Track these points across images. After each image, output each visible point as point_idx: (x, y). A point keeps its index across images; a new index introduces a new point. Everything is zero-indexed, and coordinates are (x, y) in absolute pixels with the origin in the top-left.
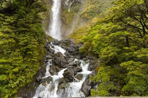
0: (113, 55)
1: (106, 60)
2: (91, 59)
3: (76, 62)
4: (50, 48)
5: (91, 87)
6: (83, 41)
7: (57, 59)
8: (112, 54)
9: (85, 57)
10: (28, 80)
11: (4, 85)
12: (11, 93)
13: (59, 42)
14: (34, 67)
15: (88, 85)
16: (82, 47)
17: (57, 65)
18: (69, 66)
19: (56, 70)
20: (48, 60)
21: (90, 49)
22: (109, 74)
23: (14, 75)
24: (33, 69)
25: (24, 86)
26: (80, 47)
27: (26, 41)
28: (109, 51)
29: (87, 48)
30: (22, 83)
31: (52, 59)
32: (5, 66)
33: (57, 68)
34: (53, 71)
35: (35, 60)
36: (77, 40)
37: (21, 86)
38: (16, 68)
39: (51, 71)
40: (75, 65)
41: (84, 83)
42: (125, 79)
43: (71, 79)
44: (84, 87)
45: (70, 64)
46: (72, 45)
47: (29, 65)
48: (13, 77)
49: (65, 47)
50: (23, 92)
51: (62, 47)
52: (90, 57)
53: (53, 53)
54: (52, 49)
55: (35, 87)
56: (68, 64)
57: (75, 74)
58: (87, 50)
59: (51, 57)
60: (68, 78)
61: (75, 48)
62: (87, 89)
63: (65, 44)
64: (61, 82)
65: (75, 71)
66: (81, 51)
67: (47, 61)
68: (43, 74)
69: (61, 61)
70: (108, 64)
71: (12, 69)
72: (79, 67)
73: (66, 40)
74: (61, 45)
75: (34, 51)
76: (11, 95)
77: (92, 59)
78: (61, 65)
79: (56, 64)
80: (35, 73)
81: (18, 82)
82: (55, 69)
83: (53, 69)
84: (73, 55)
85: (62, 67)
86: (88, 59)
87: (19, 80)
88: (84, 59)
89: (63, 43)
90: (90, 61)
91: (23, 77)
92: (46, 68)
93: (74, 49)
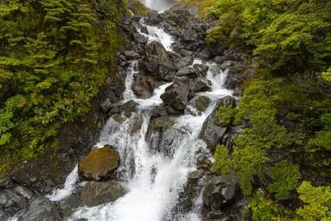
0: (295, 42)
1: (274, 61)
2: (235, 60)
3: (196, 66)
4: (136, 31)
5: (225, 129)
6: (219, 11)
7: (150, 59)
8: (294, 37)
9: (221, 54)
10: (80, 109)
11: (26, 118)
12: (43, 134)
13: (159, 16)
14: (90, 80)
15: (219, 125)
16: (215, 29)
17: (151, 74)
18: (179, 78)
19: (147, 86)
20: (129, 62)
21: (234, 33)
22: (276, 100)
23: (42, 97)
24: (88, 84)
25: (73, 120)
26: (209, 28)
27: (61, 10)
28: (285, 30)
29: (228, 29)
30: (67, 115)
31: (138, 58)
32: (19, 75)
33: (150, 80)
34: (141, 89)
35: (91, 61)
36: (205, 9)
37: (66, 120)
38: (46, 80)
39: (137, 88)
40: (192, 75)
41: (208, 119)
42: (322, 118)
43: (180, 107)
44: (207, 129)
45: (181, 71)
46: (192, 24)
47: (79, 74)
48: (40, 100)
49: (175, 29)
50: (71, 133)
51: (167, 30)
52: (233, 53)
53: (144, 44)
54: (142, 34)
55: (99, 124)
56: (177, 71)
57: (190, 98)
58: (228, 35)
59: (136, 54)
60: (173, 106)
61: (197, 32)
62: (216, 134)
63: (174, 21)
64: (155, 114)
65: (193, 88)
66: (211, 39)
67: (127, 65)
68: (116, 96)
69: (159, 65)
70: (278, 73)
71: (37, 82)
72: (203, 81)
73: (178, 12)
74: (163, 23)
75: (89, 38)
76: (43, 139)
77: (239, 60)
78: (159, 74)
79: (147, 73)
80: (95, 92)
81: (55, 112)
82: (145, 83)
83: (142, 84)
84: (192, 49)
85: (161, 80)
86: (227, 59)
87: (58, 109)
88: (217, 58)
89: (170, 18)
90: (232, 65)
91: (68, 102)
92: (124, 82)
93: (195, 35)
